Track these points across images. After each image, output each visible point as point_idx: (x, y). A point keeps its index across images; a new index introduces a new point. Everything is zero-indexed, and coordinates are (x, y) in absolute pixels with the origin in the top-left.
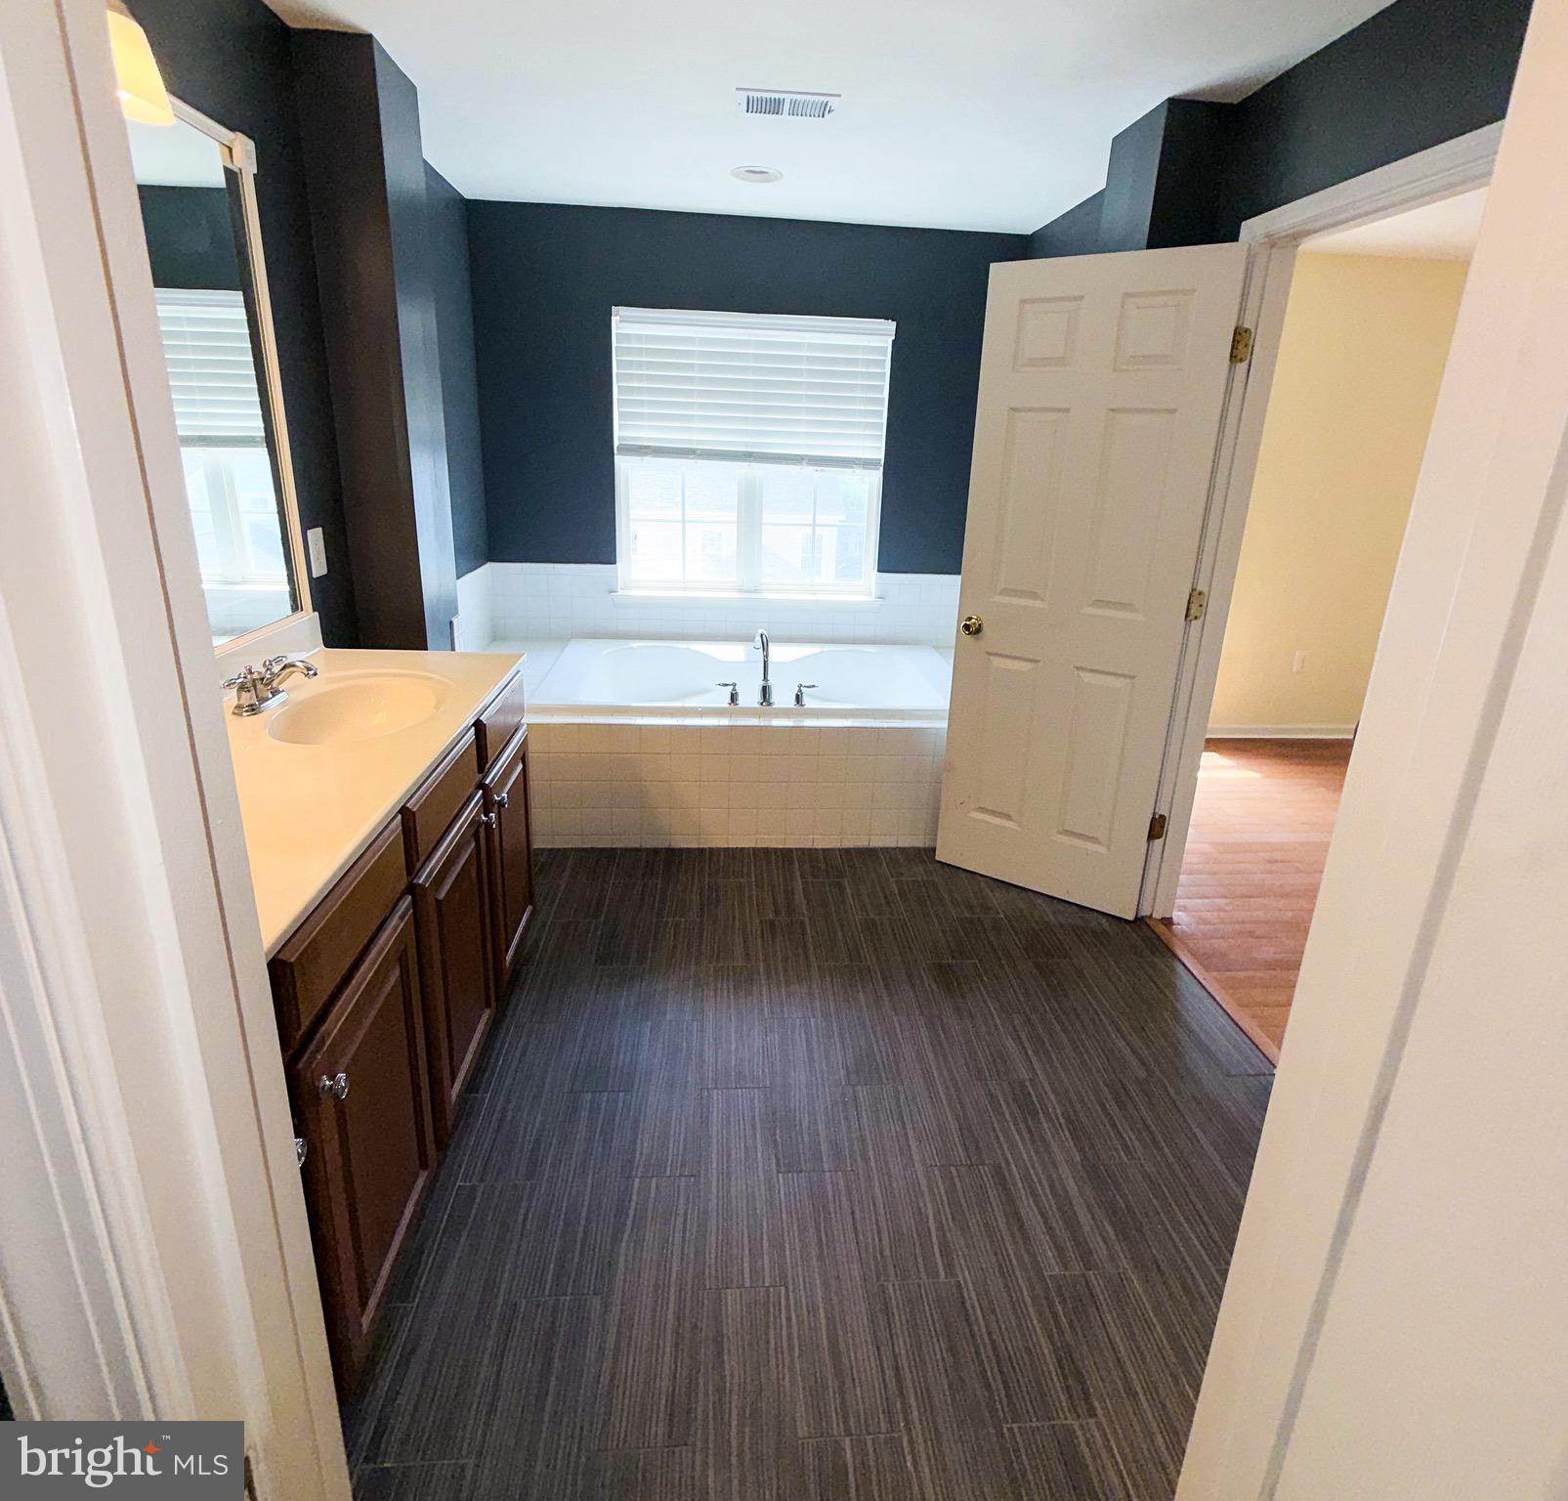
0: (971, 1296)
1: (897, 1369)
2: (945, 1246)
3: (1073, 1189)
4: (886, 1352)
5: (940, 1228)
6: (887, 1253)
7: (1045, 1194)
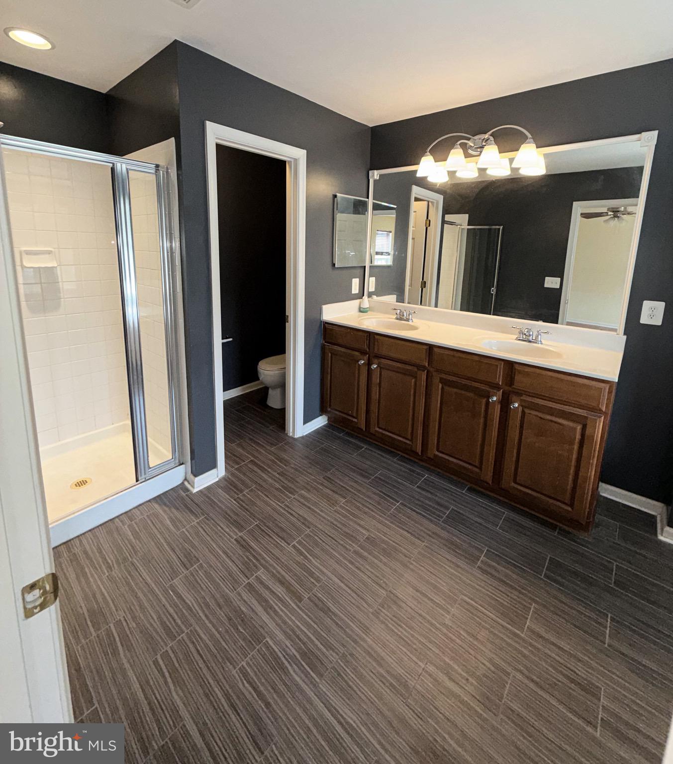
0: (283, 544)
1: (292, 515)
2: (301, 554)
3: (265, 617)
4: (296, 516)
5: (306, 557)
6: (316, 537)
7: (277, 605)
